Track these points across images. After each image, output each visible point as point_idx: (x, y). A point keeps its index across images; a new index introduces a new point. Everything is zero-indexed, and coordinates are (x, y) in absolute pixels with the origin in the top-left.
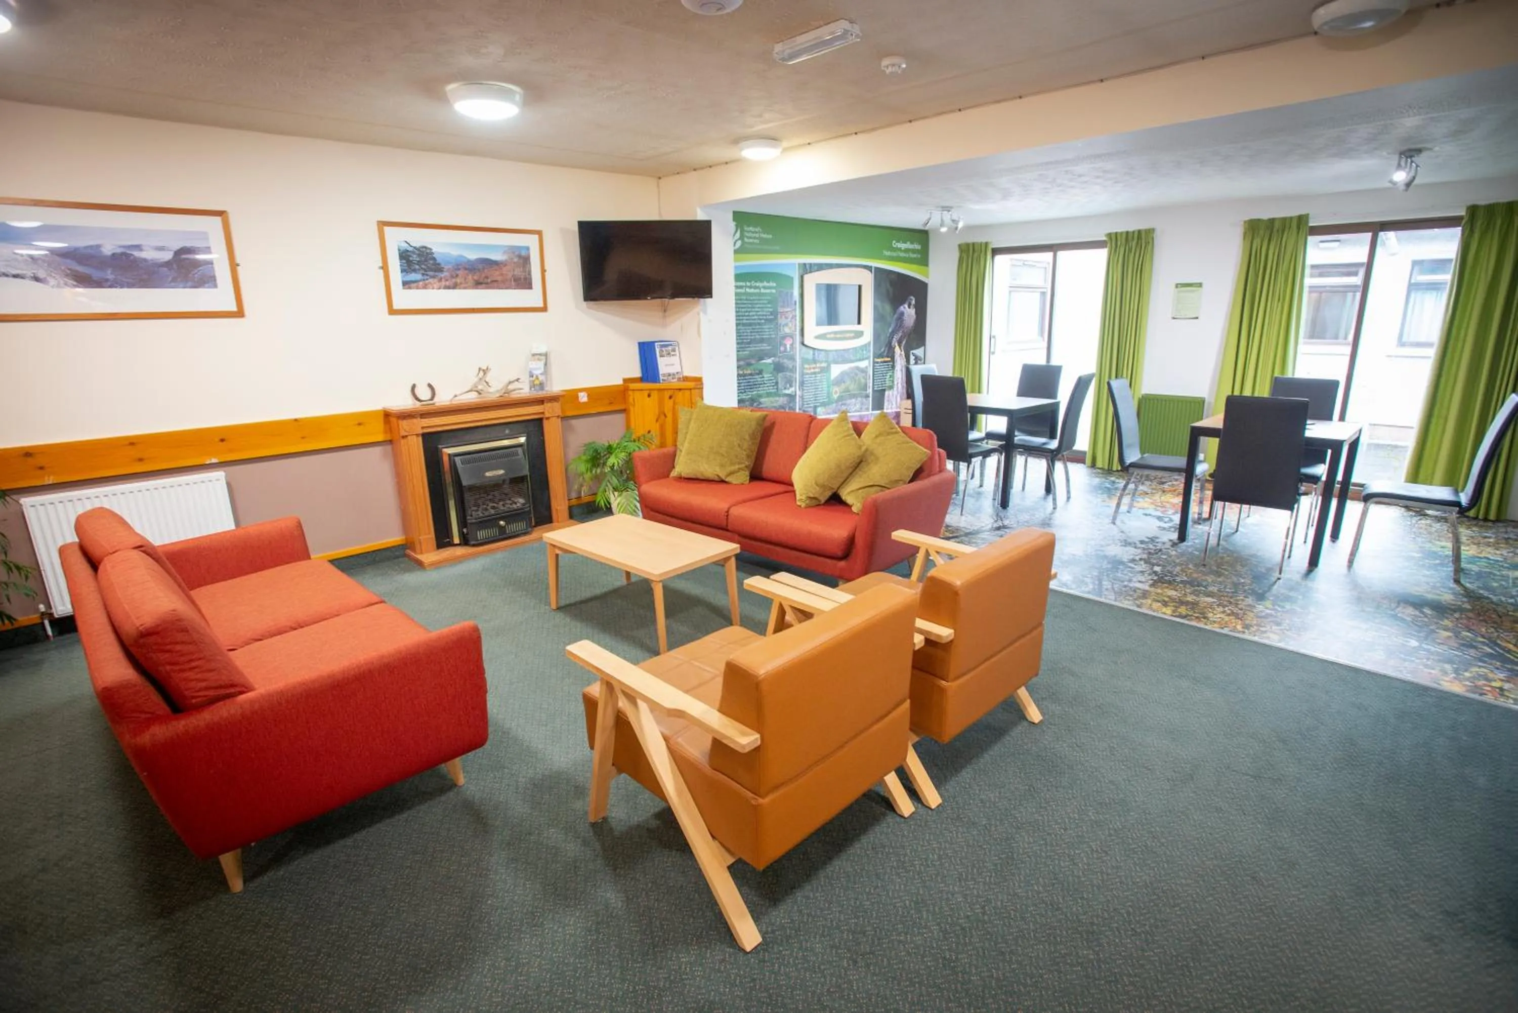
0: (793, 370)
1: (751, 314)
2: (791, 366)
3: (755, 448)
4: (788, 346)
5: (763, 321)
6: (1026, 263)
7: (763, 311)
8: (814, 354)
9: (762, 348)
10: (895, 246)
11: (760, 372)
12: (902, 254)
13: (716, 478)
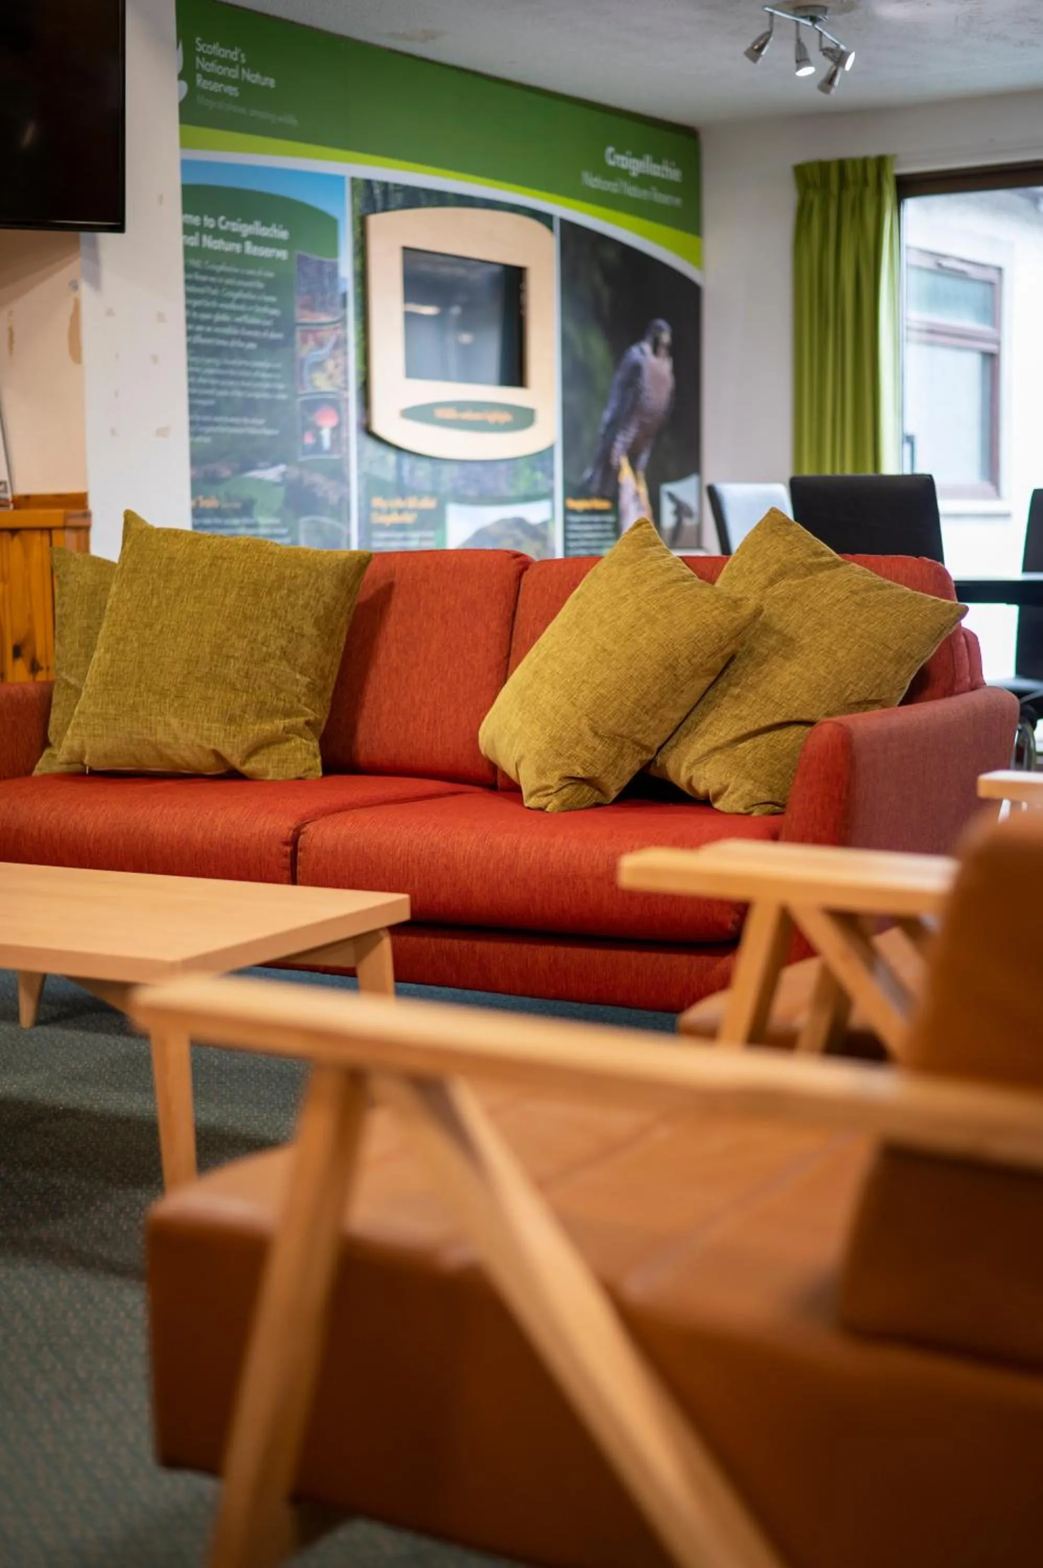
0: (341, 510)
1: (219, 318)
2: (334, 498)
3: (332, 663)
4: (326, 433)
5: (252, 346)
6: (945, 263)
7: (251, 314)
8: (399, 467)
9: (253, 431)
10: (611, 163)
11: (246, 509)
12: (633, 191)
13: (207, 764)
